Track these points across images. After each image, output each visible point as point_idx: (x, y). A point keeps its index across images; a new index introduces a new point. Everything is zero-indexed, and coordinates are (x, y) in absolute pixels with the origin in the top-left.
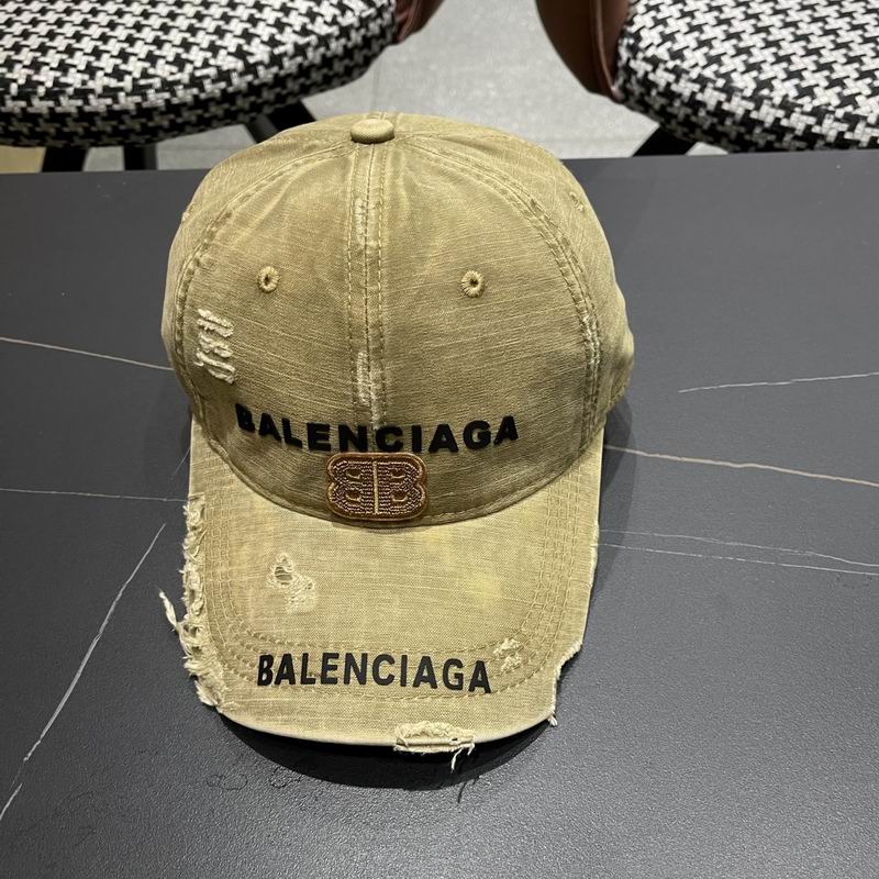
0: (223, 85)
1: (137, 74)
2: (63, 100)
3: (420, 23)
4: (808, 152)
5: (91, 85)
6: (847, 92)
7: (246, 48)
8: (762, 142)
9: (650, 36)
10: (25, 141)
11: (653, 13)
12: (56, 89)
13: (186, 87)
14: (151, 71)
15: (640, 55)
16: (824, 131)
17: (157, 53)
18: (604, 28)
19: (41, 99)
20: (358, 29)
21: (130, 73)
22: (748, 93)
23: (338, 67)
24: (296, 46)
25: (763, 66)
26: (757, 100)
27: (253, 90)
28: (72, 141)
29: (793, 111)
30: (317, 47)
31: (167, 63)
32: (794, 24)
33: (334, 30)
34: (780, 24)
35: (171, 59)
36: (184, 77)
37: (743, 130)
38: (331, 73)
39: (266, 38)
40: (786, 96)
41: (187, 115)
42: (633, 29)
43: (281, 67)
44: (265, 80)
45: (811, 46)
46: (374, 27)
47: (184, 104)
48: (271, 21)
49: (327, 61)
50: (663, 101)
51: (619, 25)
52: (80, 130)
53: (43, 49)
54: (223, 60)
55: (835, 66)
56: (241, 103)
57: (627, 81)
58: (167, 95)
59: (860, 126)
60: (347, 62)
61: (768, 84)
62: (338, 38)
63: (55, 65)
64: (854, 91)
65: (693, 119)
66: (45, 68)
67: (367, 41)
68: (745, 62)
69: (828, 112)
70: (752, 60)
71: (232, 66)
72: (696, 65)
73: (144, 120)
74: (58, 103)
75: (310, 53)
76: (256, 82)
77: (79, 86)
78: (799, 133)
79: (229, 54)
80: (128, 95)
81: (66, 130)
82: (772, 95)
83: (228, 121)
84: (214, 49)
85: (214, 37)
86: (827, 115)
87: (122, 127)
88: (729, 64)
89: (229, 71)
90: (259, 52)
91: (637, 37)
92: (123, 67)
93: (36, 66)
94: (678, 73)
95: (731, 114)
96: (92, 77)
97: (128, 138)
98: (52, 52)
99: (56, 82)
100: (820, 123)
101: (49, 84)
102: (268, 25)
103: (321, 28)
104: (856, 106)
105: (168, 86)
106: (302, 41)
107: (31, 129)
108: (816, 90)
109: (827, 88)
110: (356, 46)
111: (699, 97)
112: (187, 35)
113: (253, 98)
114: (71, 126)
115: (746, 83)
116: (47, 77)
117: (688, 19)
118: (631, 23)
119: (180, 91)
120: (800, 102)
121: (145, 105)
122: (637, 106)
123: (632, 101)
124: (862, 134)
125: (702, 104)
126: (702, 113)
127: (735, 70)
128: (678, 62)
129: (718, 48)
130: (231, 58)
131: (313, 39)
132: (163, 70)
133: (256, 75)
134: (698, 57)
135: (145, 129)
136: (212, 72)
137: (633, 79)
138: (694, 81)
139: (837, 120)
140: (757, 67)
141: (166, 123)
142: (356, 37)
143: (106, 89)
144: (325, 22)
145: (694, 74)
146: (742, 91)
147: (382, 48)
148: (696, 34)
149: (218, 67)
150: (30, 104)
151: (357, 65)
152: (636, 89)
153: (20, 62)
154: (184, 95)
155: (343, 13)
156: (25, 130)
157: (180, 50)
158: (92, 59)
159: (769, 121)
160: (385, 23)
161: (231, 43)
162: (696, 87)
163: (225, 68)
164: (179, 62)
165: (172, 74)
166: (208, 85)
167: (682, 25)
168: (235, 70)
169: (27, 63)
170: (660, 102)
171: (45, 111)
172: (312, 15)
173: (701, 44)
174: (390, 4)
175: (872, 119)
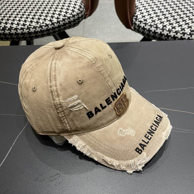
0: (47, 27)
1: (28, 25)
2: (12, 31)
3: (90, 14)
4: (174, 41)
5: (18, 27)
6: (183, 28)
7: (52, 19)
8: (164, 39)
9: (140, 16)
10: (4, 40)
11: (140, 11)
12: (10, 28)
14: (31, 24)
15: (137, 20)
16: (178, 36)
17: (33, 20)
18: (130, 15)
19: (7, 30)
20: (76, 16)
21: (26, 25)
22: (161, 28)
23: (72, 23)
24: (63, 19)
25: (164, 22)
26: (163, 30)
27: (53, 28)
28: (14, 39)
29: (171, 32)
30: (67, 19)
31: (35, 23)
32: (171, 13)
33: (71, 16)
34: (168, 13)
35: (35, 22)
36: (38, 26)
37: (160, 36)
38: (71, 25)
39: (56, 17)
40: (169, 29)
41: (39, 34)
42: (136, 15)
43: (60, 23)
44: (56, 26)
45: (175, 18)
46: (80, 15)
47: (38, 31)
48: (58, 14)
49: (70, 22)
50: (142, 30)
51: (133, 14)
52: (16, 37)
53: (8, 20)
54: (47, 22)
55: (180, 22)
56: (51, 31)
57: (135, 26)
58: (34, 29)
59: (186, 35)
60: (74, 22)
61: (165, 26)
62: (72, 17)
63: (10, 23)
64: (184, 27)
65: (149, 34)
66: (8, 24)
67: (79, 18)
68: (160, 22)
70: (162, 21)
71: (49, 23)
72: (150, 22)
73: (29, 35)
74: (11, 31)
75: (66, 21)
76: (54, 27)
77: (15, 27)
78: (172, 36)
79: (48, 21)
80: (26, 29)
81: (13, 37)
82: (166, 28)
83: (48, 35)
85: (45, 17)
86: (178, 33)
87: (25, 36)
88: (157, 22)
89: (48, 24)
90: (55, 20)
91: (137, 16)
92: (25, 23)
93: (6, 23)
94: (146, 24)
95: (157, 33)
96: (18, 25)
97: (26, 39)
98: (10, 20)
99: (10, 27)
100: (177, 34)
101: (9, 27)
102: (57, 15)
103: (68, 15)
104: (185, 31)
105: (35, 27)
106: (64, 18)
107: (5, 37)
108: (176, 27)
109: (178, 27)
110: (76, 19)
111: (150, 29)
112: (39, 17)
113: (53, 30)
114: (14, 36)
115: (160, 26)
117: (148, 13)
118: (136, 14)
119: (37, 28)
120: (172, 30)
121: (30, 32)
122: (137, 31)
123: (136, 30)
124: (186, 37)
125: (151, 31)
126: (151, 33)
127: (158, 23)
128: (146, 22)
129: (154, 19)
130: (49, 22)
131: (67, 18)
132: (34, 24)
133: (54, 25)
134: (150, 21)
135: (30, 37)
136: (44, 24)
137: (136, 26)
138: (149, 26)
139: (180, 34)
140: (163, 23)
141: (34, 36)
142: (76, 17)
143: (21, 28)
144: (69, 14)
145: (149, 24)
146: (159, 28)
147: (82, 20)
148: (149, 16)
149: (46, 24)
150: (5, 31)
151: (76, 23)
152: (137, 28)
153: (3, 22)
154: (38, 29)
155: (73, 12)
156: (4, 37)
157: (38, 20)
158: (18, 22)
159: (166, 34)
160: (83, 14)
161: (49, 18)
162: (150, 27)
163: (47, 24)
164: (37, 23)
165: (36, 25)
166: (43, 27)
167: (147, 14)
168: (49, 24)
169: (4, 23)
171: (8, 33)
172: (66, 13)
173: (151, 18)
174: (84, 10)
175: (188, 33)
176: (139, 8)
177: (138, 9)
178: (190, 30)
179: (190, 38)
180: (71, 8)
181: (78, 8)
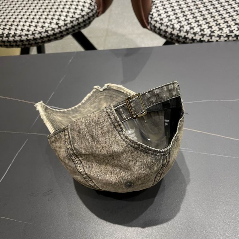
0: (53, 32)
1: (33, 30)
3: (104, 11)
4: (193, 44)
5: (22, 33)
6: (202, 28)
7: (58, 22)
8: (182, 41)
9: (155, 15)
11: (156, 9)
12: (14, 35)
13: (44, 33)
14: (36, 29)
15: (153, 20)
16: (196, 38)
17: (37, 25)
19: (11, 37)
20: (86, 15)
22: (178, 29)
23: (82, 25)
24: (71, 21)
25: (182, 22)
26: (180, 31)
27: (61, 32)
29: (188, 33)
31: (40, 27)
32: (192, 10)
34: (188, 10)
36: (44, 30)
37: (177, 38)
39: (63, 19)
40: (187, 30)
41: (45, 39)
42: (151, 13)
43: (67, 26)
44: (63, 30)
45: (195, 16)
46: (91, 14)
47: (44, 37)
48: (65, 15)
49: (79, 24)
53: (12, 25)
54: (53, 26)
55: (200, 21)
56: (58, 35)
57: (151, 26)
58: (40, 35)
59: (205, 37)
60: (84, 23)
61: (182, 26)
62: (81, 18)
63: (14, 29)
64: (204, 28)
65: (166, 35)
66: (12, 30)
67: (89, 18)
69: (197, 33)
70: (179, 20)
72: (166, 22)
73: (35, 41)
74: (15, 38)
75: (74, 22)
76: (61, 30)
77: (19, 34)
78: (190, 39)
79: (54, 24)
80: (31, 35)
82: (184, 29)
84: (51, 23)
85: (51, 20)
87: (30, 43)
88: (174, 21)
90: (61, 23)
91: (152, 15)
92: (30, 29)
93: (10, 29)
94: (161, 24)
95: (174, 34)
96: (23, 31)
99: (15, 33)
100: (195, 36)
103: (77, 16)
104: (204, 32)
105: (40, 33)
106: (72, 19)
107: (10, 44)
108: (194, 28)
109: (197, 27)
110: (86, 20)
111: (167, 30)
112: (45, 20)
113: (61, 34)
114: (19, 43)
115: (177, 26)
116: (12, 32)
117: (165, 10)
118: (151, 11)
120: (190, 31)
121: (35, 37)
122: (154, 31)
124: (206, 39)
125: (167, 32)
126: (168, 34)
127: (175, 23)
128: (161, 21)
129: (172, 17)
131: (75, 19)
132: (39, 29)
136: (50, 29)
138: (165, 26)
139: (199, 35)
140: (180, 22)
142: (86, 17)
145: (165, 24)
146: (176, 28)
147: (94, 19)
148: (166, 14)
150: (9, 39)
151: (87, 24)
152: (153, 28)
153: (6, 28)
154: (44, 35)
155: (82, 12)
157: (43, 24)
158: (23, 27)
159: (183, 36)
160: (94, 13)
161: (55, 21)
162: (166, 28)
163: (53, 28)
164: (42, 27)
165: (41, 30)
166: (49, 32)
167: (163, 12)
168: (55, 28)
169: (8, 29)
170: (158, 31)
172: (74, 13)
173: (167, 16)
174: (95, 8)
175: (208, 35)
176: (156, 4)
177: (155, 6)
178: (211, 31)
179: (211, 40)
180: (80, 7)
181: (88, 7)
